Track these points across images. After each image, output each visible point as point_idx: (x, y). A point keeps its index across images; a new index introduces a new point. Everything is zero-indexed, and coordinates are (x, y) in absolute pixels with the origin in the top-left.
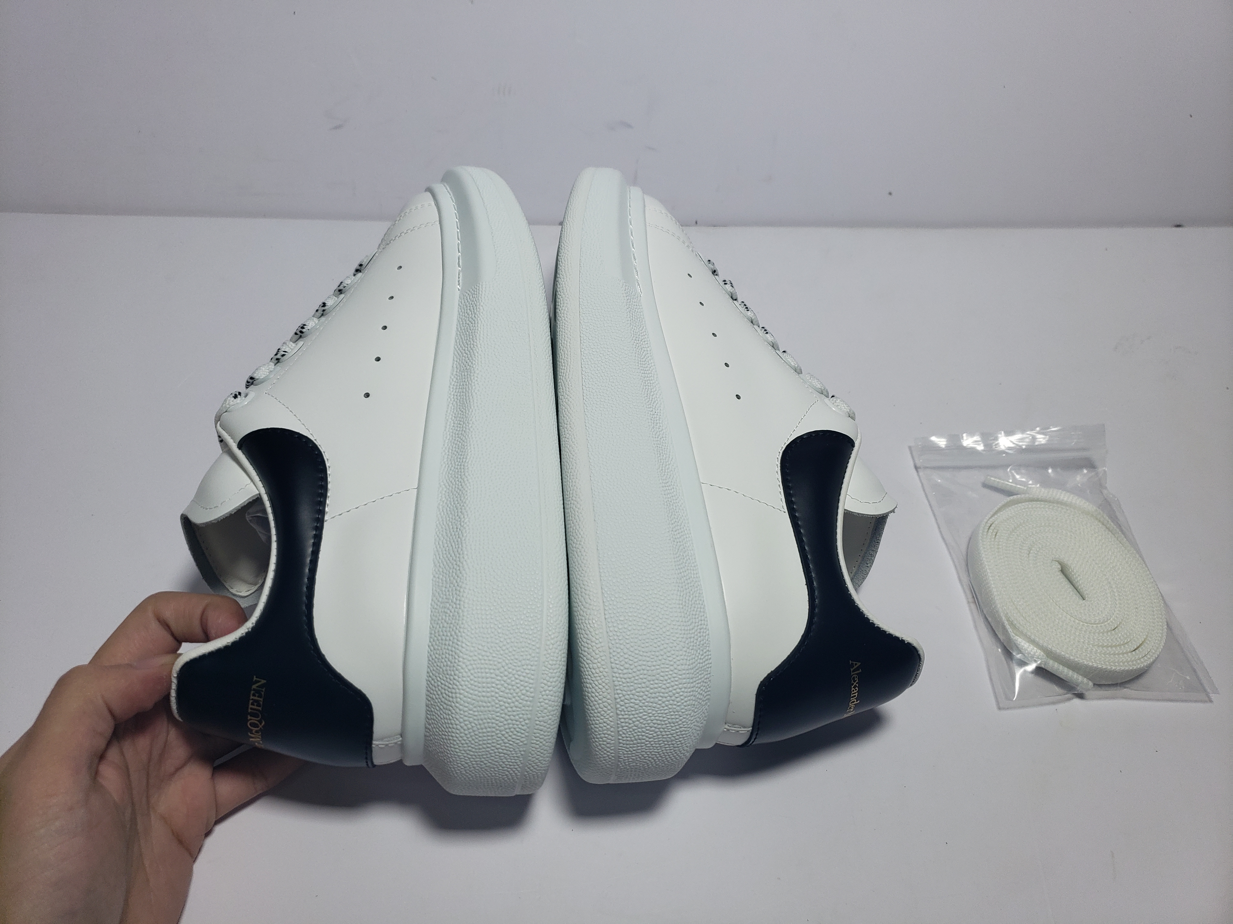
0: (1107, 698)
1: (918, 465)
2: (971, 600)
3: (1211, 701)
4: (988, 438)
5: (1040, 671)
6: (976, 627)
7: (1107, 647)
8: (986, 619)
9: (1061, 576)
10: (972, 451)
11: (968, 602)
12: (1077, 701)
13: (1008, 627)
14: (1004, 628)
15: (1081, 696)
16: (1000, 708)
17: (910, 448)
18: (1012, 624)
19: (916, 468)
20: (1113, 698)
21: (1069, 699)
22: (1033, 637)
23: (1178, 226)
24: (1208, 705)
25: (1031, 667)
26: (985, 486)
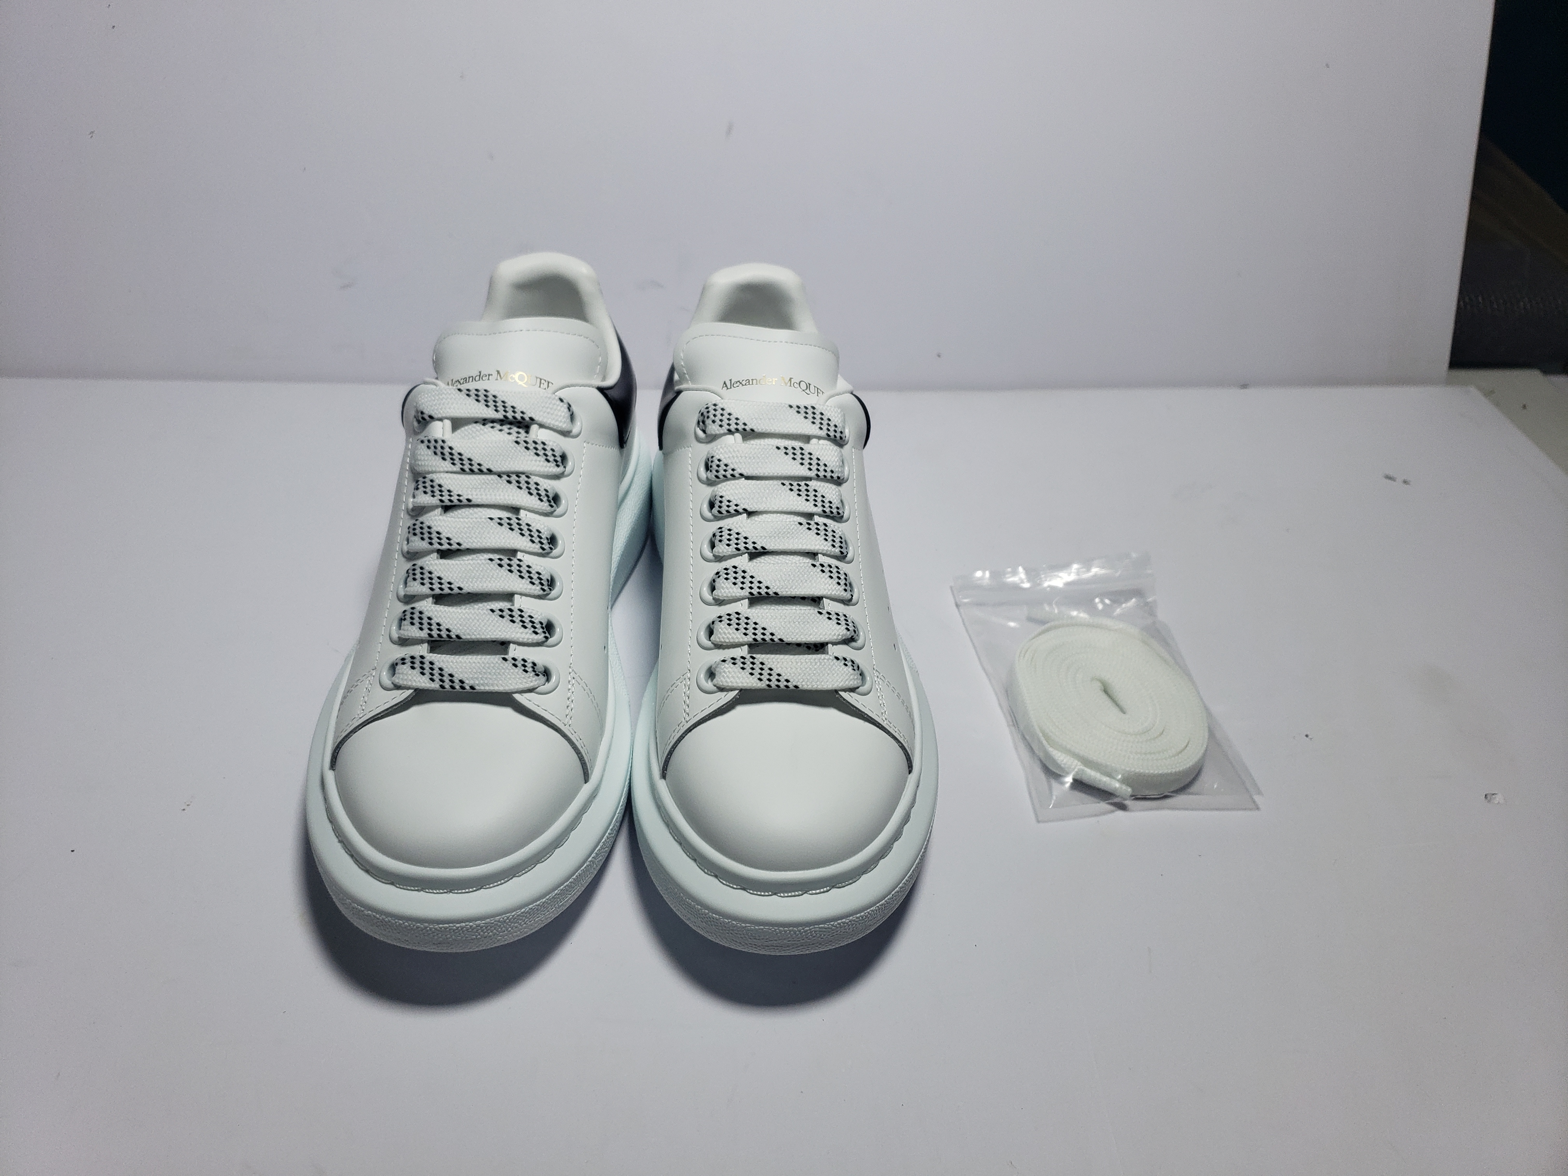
0: (1151, 809)
1: (959, 603)
2: (1011, 723)
3: (1258, 809)
4: (1032, 573)
5: (1079, 785)
6: (1016, 749)
7: (1145, 754)
8: (1024, 738)
9: (1105, 697)
10: (1016, 587)
11: (1008, 726)
12: (1120, 813)
13: (1042, 739)
14: (1040, 742)
15: (1122, 807)
16: (1038, 822)
17: (951, 588)
18: (1045, 735)
19: (957, 606)
20: (1157, 809)
21: (1113, 811)
22: (1068, 746)
23: (1244, 386)
24: (1255, 813)
25: (1069, 780)
26: (1030, 619)
